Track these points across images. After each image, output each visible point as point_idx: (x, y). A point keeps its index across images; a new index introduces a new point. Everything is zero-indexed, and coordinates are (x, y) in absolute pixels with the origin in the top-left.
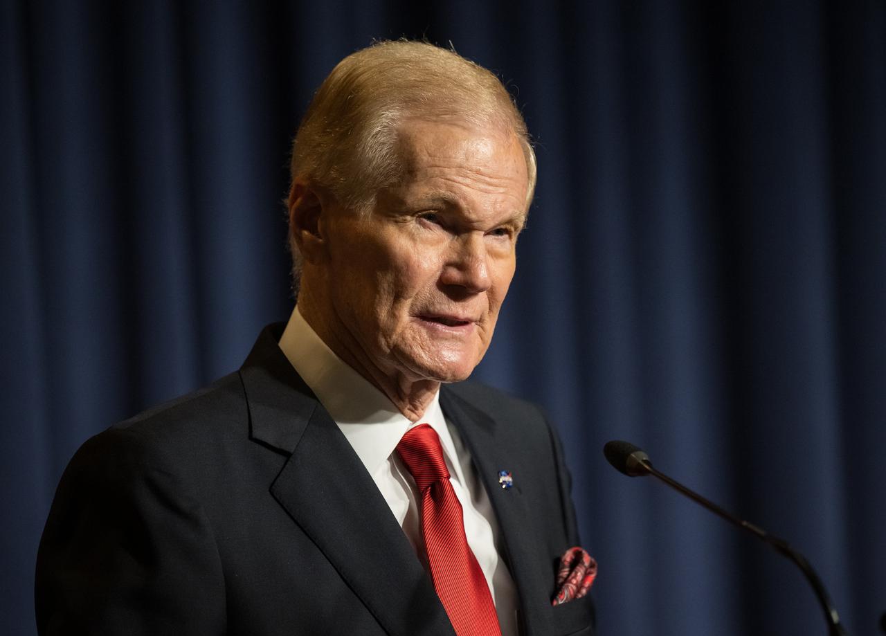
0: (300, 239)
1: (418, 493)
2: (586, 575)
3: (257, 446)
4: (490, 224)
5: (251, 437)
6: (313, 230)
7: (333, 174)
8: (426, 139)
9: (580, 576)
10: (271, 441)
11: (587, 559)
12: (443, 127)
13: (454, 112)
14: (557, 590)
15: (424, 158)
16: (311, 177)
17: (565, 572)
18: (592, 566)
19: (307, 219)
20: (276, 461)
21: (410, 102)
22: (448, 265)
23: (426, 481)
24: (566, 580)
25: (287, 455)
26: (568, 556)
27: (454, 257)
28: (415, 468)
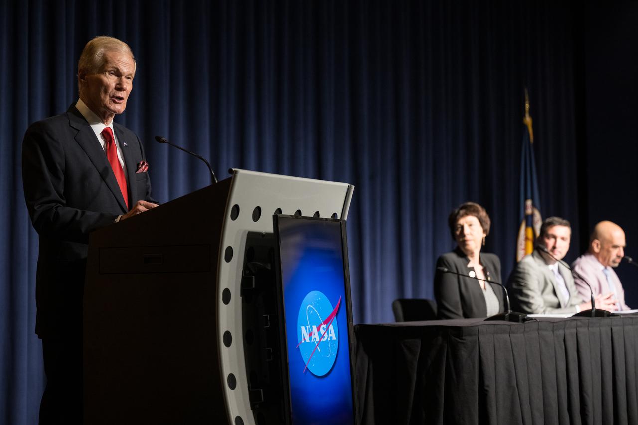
0: (81, 81)
1: (106, 142)
2: (145, 168)
3: (71, 128)
4: (126, 74)
5: (70, 126)
6: (84, 79)
7: (88, 65)
8: (110, 54)
9: (143, 167)
10: (75, 127)
11: (145, 164)
12: (114, 52)
13: (116, 49)
14: (138, 170)
15: (109, 59)
16: (83, 66)
17: (140, 167)
18: (147, 166)
19: (82, 77)
20: (76, 132)
21: (106, 47)
22: (117, 84)
23: (108, 140)
24: (140, 168)
25: (79, 130)
26: (141, 163)
27: (118, 82)
28: (106, 136)
